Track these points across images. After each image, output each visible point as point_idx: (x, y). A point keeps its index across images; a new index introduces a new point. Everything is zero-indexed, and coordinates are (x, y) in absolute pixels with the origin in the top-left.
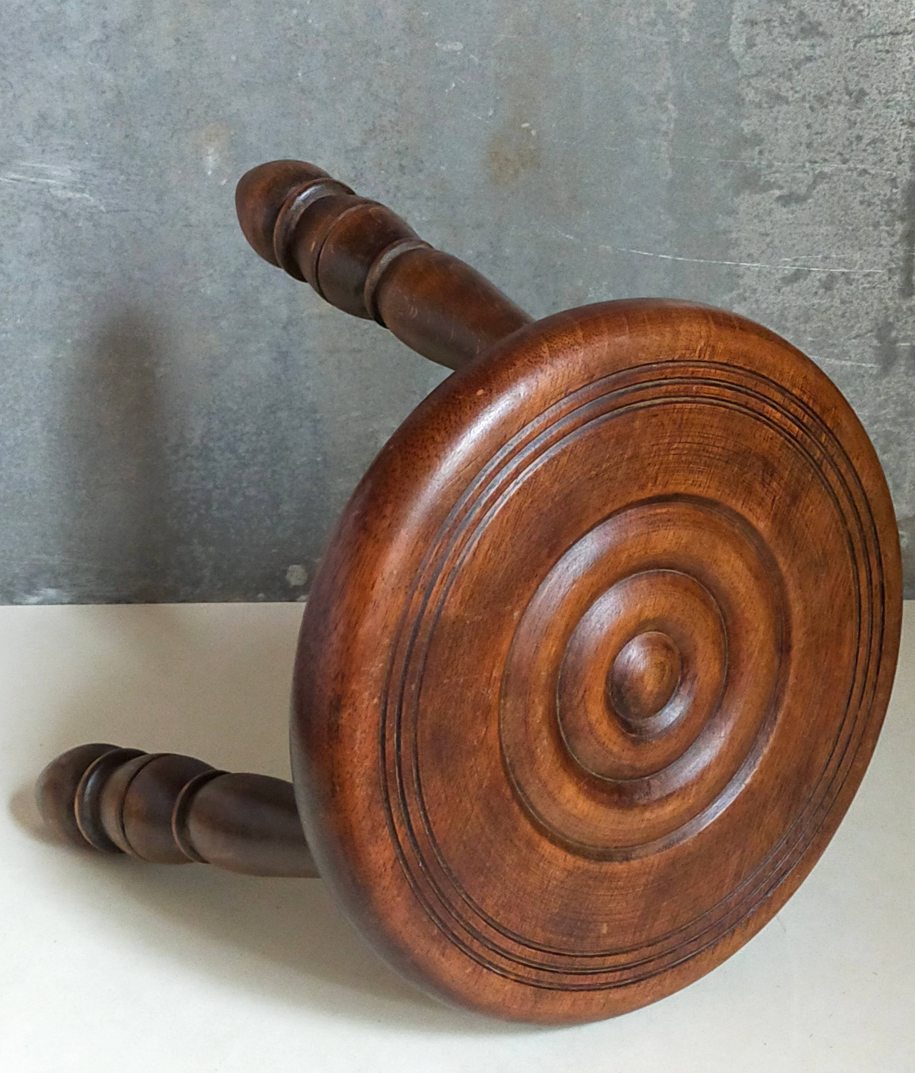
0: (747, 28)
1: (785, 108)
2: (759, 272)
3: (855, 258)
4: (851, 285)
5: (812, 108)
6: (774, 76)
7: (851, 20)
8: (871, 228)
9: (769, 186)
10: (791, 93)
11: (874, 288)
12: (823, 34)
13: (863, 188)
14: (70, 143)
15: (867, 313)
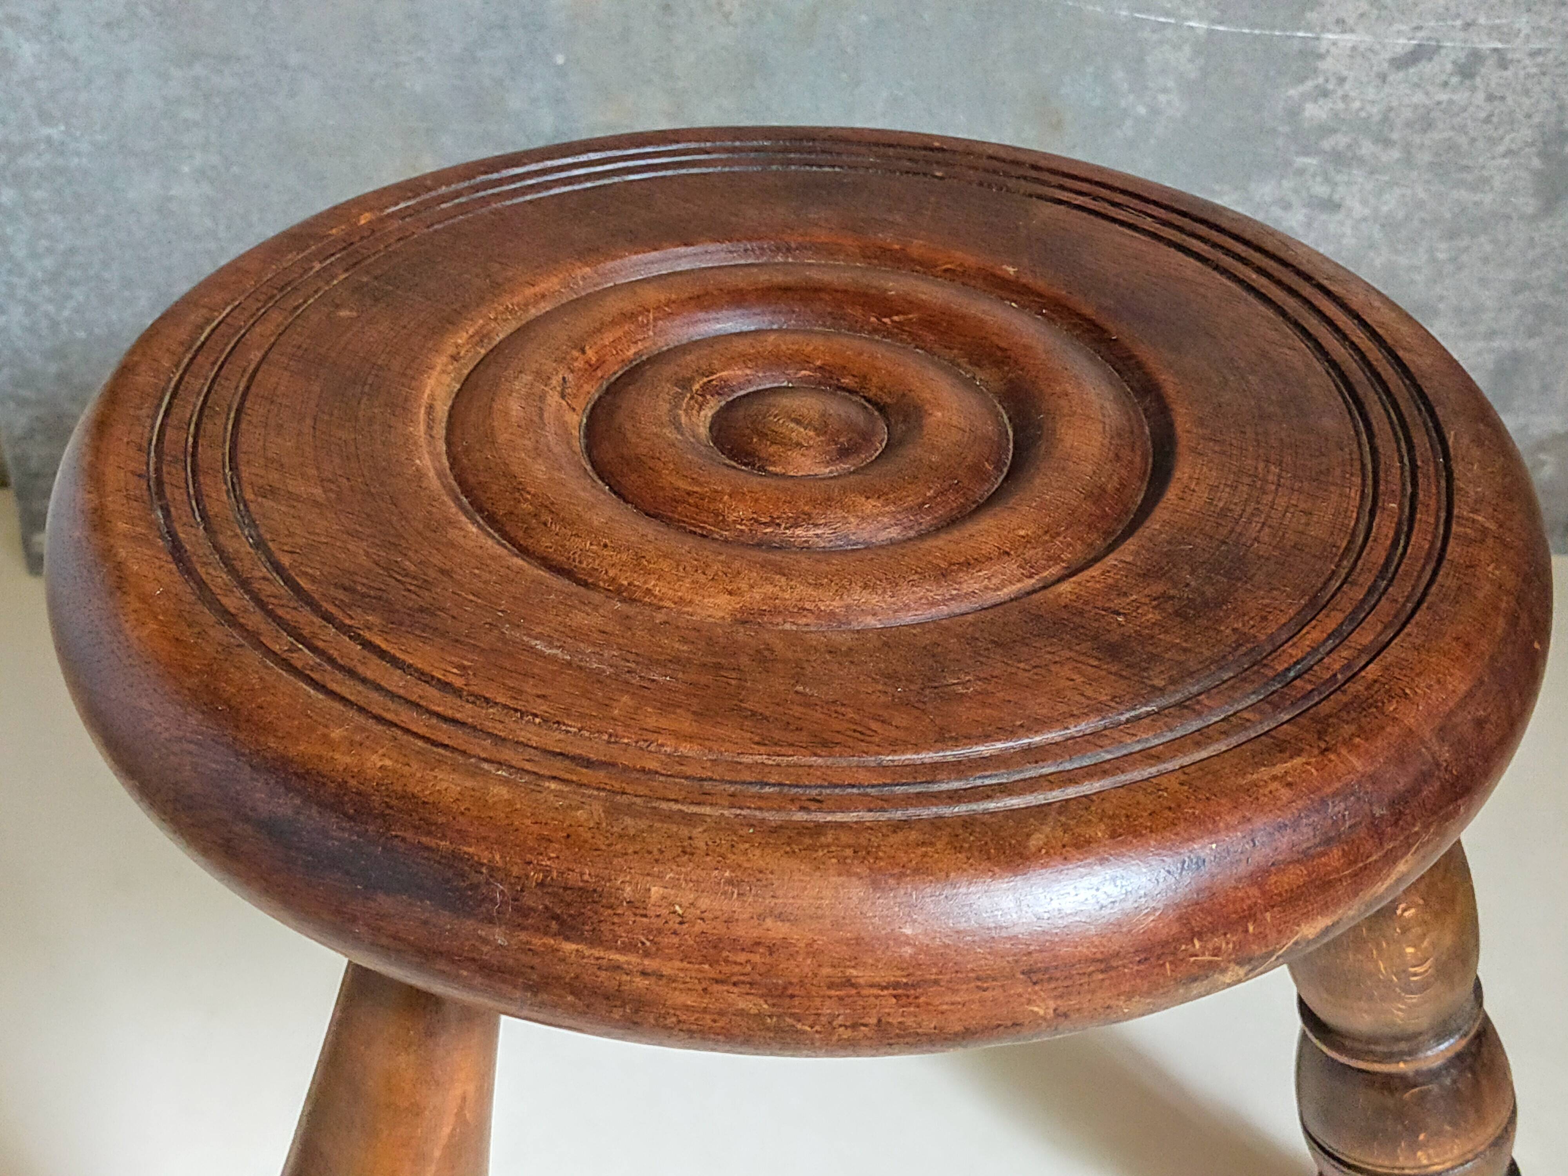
2: (1354, 48)
3: (1517, 26)
4: (1506, 69)
11: (1544, 74)
15: (1529, 116)
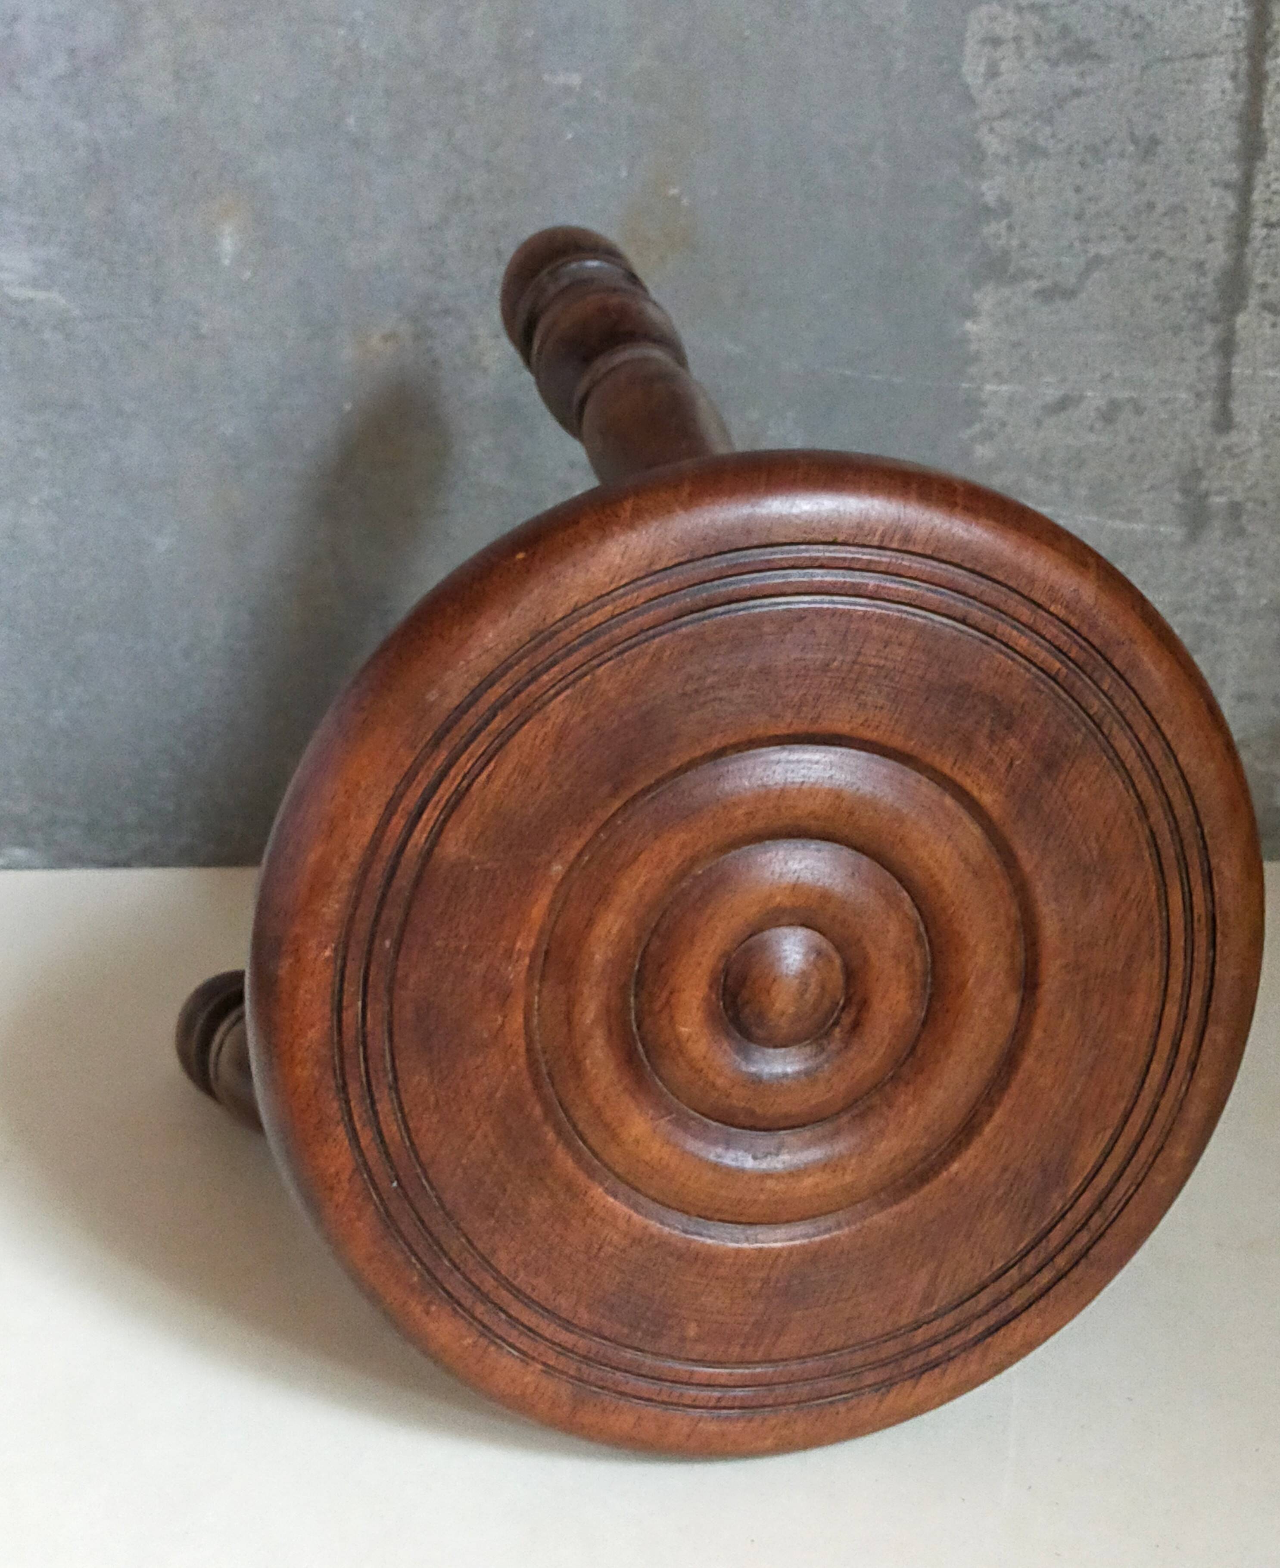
0: (987, 49)
1: (1042, 164)
2: (1011, 397)
3: (1147, 378)
4: (1142, 415)
5: (1083, 164)
6: (1027, 118)
7: (1135, 36)
8: (1169, 334)
9: (1024, 274)
10: (1052, 141)
11: (1175, 419)
12: (1096, 57)
13: (1156, 276)
14: (28, 220)
15: (1166, 456)
